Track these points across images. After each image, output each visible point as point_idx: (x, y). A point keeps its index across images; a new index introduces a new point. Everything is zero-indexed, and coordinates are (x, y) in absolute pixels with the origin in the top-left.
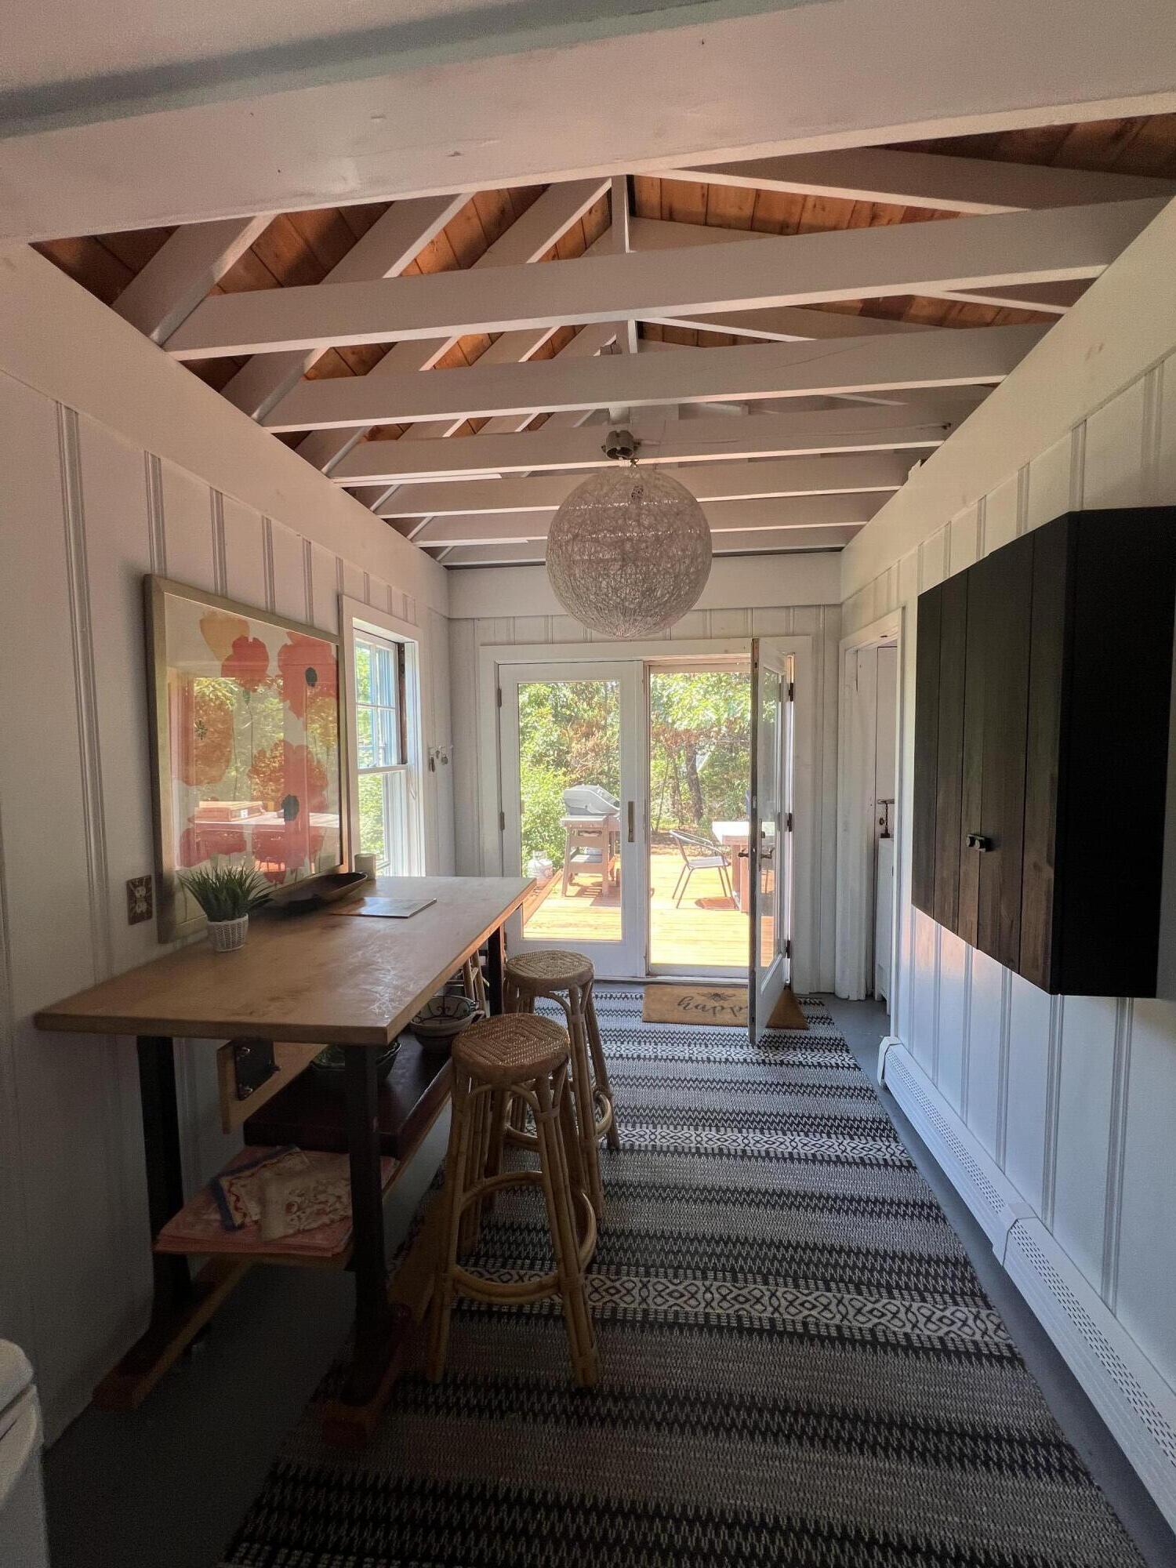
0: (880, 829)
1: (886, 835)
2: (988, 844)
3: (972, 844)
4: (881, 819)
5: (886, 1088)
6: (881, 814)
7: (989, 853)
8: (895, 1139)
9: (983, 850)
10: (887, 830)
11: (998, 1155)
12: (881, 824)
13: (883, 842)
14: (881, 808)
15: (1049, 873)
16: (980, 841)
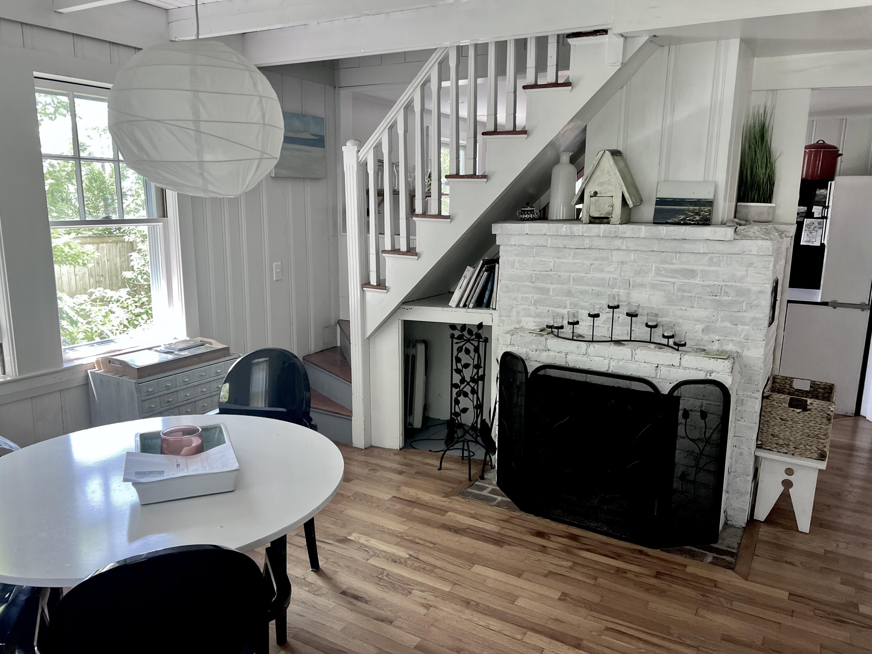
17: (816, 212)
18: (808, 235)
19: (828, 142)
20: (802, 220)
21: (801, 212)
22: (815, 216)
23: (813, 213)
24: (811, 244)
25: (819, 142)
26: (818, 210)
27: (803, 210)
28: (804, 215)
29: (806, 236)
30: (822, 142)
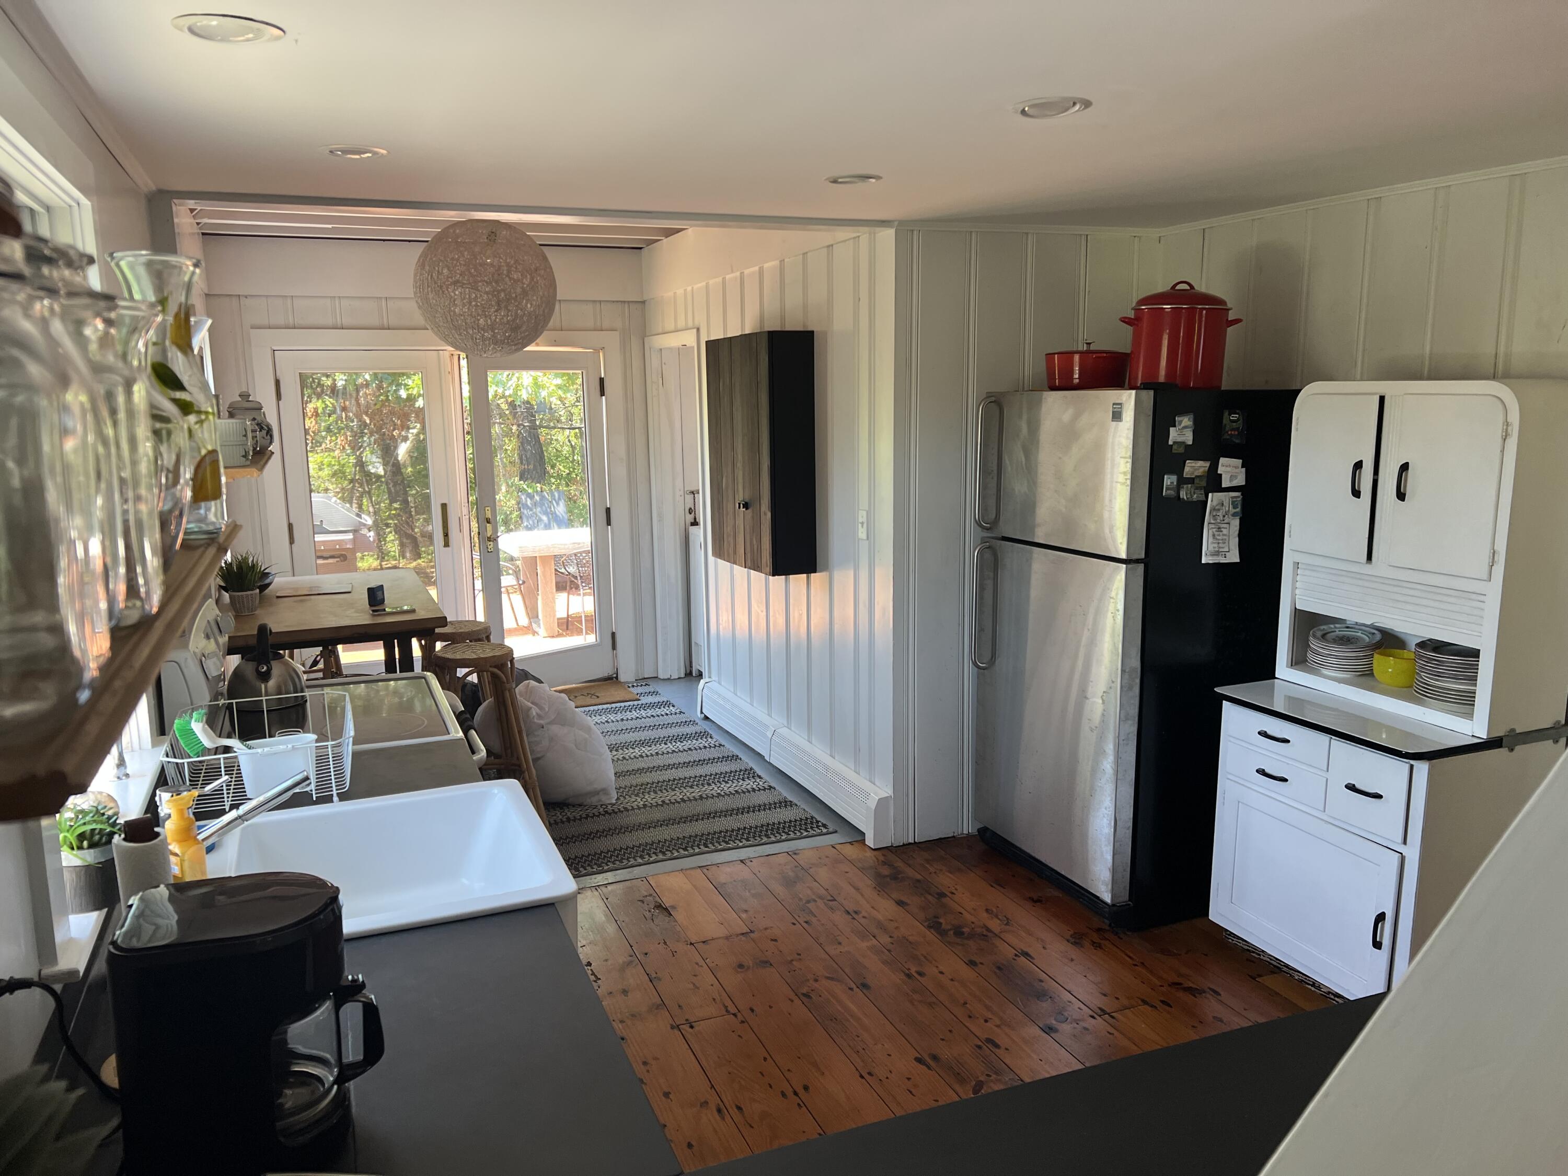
0: (690, 518)
1: (695, 523)
2: (746, 506)
3: (739, 507)
4: (690, 509)
5: (706, 718)
6: (690, 504)
7: (747, 511)
8: (711, 737)
9: (744, 509)
10: (695, 519)
11: (768, 711)
12: (690, 513)
13: (693, 529)
14: (689, 498)
15: (769, 514)
16: (743, 504)
17: (1227, 472)
18: (1214, 535)
19: (1201, 287)
20: (1203, 498)
21: (1197, 476)
22: (1223, 486)
23: (1221, 475)
24: (1223, 560)
25: (1178, 288)
26: (1229, 469)
27: (1202, 470)
28: (1204, 483)
29: (1211, 540)
30: (1186, 287)
